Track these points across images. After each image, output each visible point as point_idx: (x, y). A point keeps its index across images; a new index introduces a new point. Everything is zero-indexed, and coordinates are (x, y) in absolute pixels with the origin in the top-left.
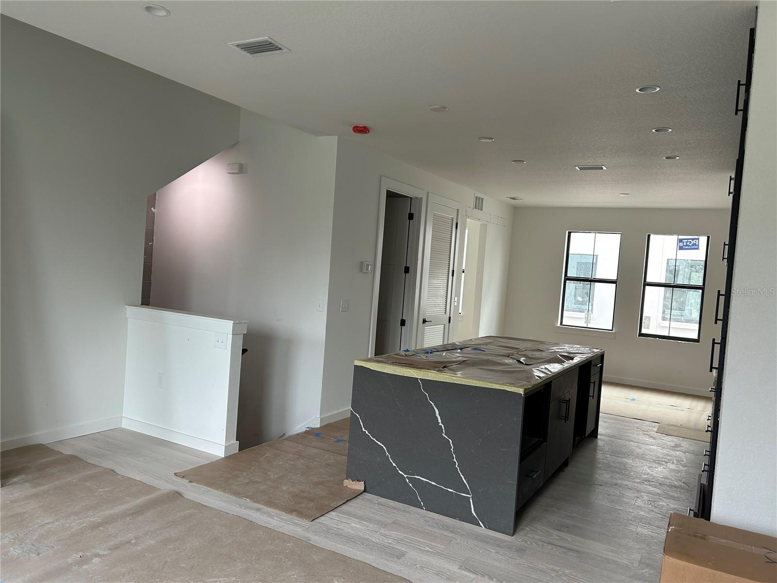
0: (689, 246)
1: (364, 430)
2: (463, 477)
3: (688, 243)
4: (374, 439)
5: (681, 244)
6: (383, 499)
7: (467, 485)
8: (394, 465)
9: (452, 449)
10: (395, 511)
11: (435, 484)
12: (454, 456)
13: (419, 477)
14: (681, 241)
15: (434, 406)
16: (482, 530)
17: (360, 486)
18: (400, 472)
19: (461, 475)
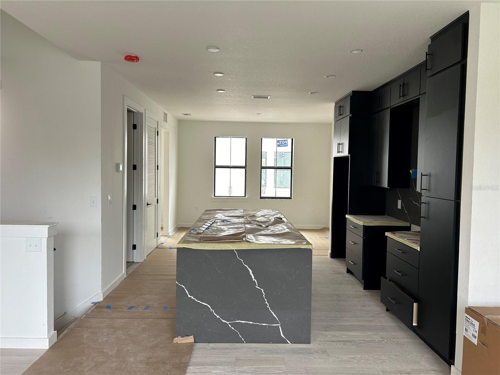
0: (282, 144)
1: (189, 296)
2: (273, 313)
3: (282, 143)
4: (200, 302)
5: (279, 143)
6: (211, 344)
7: (277, 318)
8: (218, 317)
9: (264, 296)
10: (229, 351)
11: (252, 323)
12: (266, 300)
13: (239, 321)
14: (278, 141)
15: (248, 268)
16: (290, 345)
17: (191, 339)
18: (223, 321)
19: (272, 312)
